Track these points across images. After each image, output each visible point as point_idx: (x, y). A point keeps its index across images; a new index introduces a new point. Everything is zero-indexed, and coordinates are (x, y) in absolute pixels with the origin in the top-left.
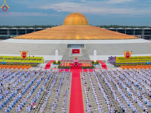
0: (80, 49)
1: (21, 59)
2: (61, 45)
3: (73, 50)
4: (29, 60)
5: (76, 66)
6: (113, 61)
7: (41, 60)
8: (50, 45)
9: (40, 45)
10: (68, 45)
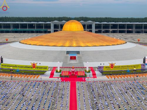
0: (77, 56)
1: (31, 68)
2: (61, 52)
3: (71, 57)
4: (38, 68)
5: (73, 75)
6: (101, 70)
7: (46, 68)
8: (52, 52)
9: (44, 52)
10: (67, 52)
